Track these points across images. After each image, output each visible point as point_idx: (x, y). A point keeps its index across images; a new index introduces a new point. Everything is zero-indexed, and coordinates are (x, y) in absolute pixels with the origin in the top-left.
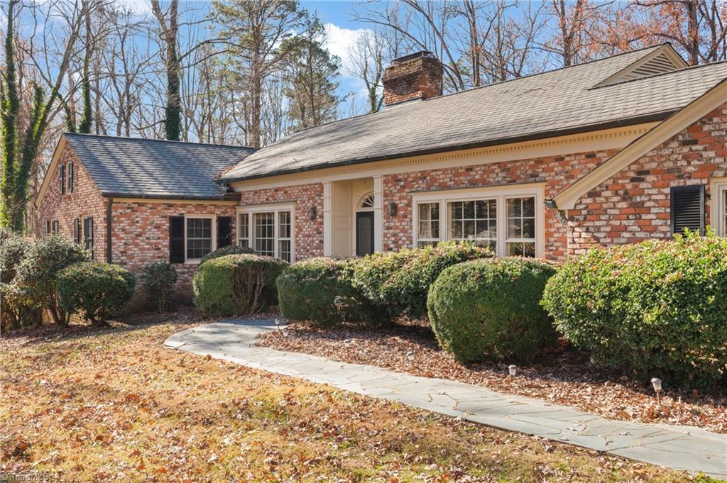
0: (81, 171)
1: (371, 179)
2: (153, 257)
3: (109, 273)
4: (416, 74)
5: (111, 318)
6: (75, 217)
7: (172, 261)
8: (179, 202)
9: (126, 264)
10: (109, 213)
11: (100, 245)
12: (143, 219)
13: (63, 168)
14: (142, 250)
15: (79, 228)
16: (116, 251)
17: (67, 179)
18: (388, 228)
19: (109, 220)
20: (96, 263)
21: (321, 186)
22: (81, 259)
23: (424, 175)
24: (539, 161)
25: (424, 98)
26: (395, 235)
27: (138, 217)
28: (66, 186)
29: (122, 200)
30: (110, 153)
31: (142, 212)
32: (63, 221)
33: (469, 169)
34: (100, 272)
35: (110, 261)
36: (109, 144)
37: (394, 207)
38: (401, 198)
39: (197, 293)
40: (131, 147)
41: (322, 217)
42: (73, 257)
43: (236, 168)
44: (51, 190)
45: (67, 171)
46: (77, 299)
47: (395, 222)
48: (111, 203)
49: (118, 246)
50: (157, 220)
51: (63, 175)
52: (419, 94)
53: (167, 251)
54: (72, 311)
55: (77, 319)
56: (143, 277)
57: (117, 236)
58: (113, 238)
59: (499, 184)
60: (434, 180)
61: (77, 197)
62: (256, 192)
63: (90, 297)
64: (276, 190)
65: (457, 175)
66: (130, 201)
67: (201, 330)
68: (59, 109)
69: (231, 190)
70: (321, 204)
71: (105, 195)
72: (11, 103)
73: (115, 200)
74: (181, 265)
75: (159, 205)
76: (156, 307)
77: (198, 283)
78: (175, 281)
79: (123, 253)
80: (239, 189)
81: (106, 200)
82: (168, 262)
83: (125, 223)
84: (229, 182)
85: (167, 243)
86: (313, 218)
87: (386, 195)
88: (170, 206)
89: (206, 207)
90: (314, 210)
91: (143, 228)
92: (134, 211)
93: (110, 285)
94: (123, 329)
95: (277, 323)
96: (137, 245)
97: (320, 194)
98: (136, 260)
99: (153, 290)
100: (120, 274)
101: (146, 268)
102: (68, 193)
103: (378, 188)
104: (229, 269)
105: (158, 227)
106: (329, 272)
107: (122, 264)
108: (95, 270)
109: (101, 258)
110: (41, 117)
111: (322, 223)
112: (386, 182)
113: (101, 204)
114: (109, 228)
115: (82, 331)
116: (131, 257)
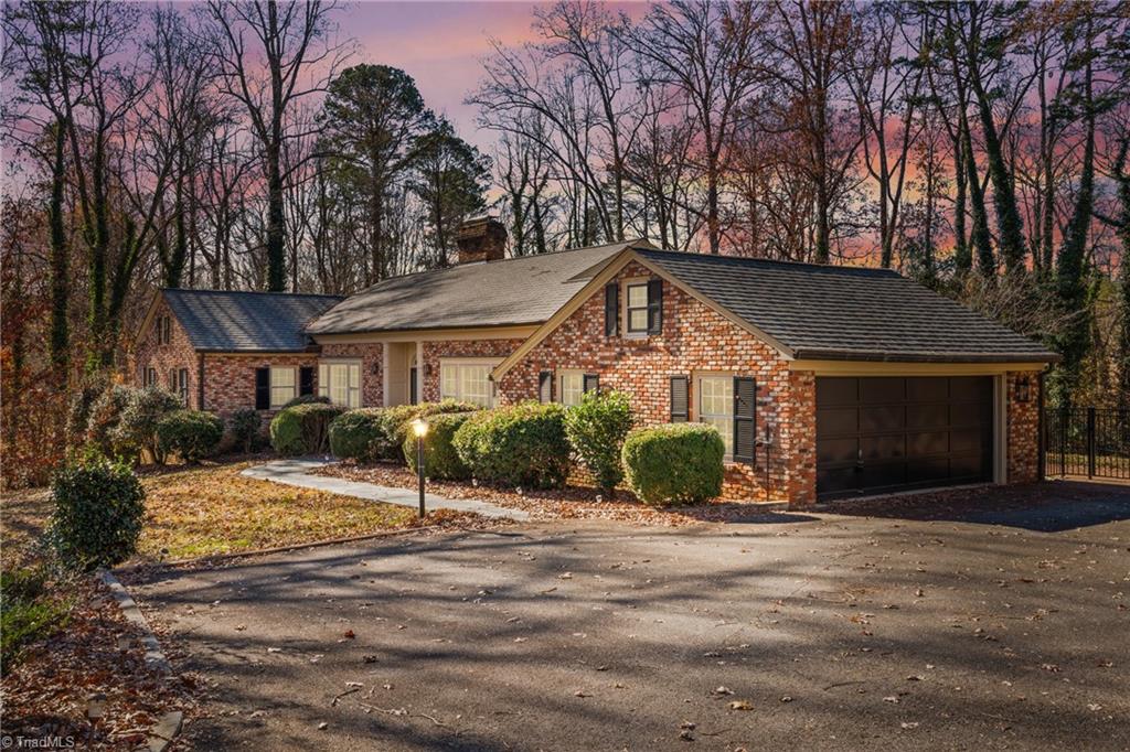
0: (176, 325)
1: (414, 344)
2: (241, 405)
3: (200, 419)
4: (482, 237)
5: (203, 458)
6: (171, 367)
7: (258, 408)
8: (264, 355)
9: (217, 410)
10: (201, 366)
11: (193, 396)
12: (232, 371)
13: (160, 320)
14: (231, 398)
15: (175, 377)
16: (207, 400)
17: (163, 330)
18: (426, 384)
19: (201, 372)
20: (190, 410)
21: (382, 345)
22: (176, 407)
23: (447, 344)
24: (511, 341)
25: (488, 260)
26: (430, 390)
27: (228, 369)
28: (163, 337)
29: (213, 355)
30: (205, 307)
31: (231, 364)
32: (159, 370)
33: (474, 342)
34: (193, 418)
35: (202, 407)
36: (204, 298)
37: (430, 367)
38: (434, 361)
39: (273, 437)
40: (224, 300)
41: (382, 372)
42: (170, 406)
43: (322, 318)
44: (148, 338)
45: (163, 323)
46: (173, 442)
47: (430, 380)
48: (203, 357)
49: (210, 394)
50: (245, 371)
51: (159, 326)
52: (484, 255)
53: (253, 398)
54: (168, 451)
55: (172, 460)
56: (232, 422)
57: (209, 387)
58: (205, 388)
59: (490, 356)
60: (454, 348)
61: (173, 348)
62: (333, 346)
63: (185, 439)
64: (349, 346)
65: (467, 346)
66: (221, 355)
67: (274, 465)
68: (151, 244)
69: (314, 343)
70: (382, 361)
71: (197, 351)
72: (100, 236)
73: (207, 355)
74: (266, 411)
75: (246, 358)
76: (243, 448)
77: (274, 428)
78: (259, 425)
79: (214, 401)
80: (321, 342)
81: (199, 354)
82: (254, 409)
83: (216, 375)
84: (311, 336)
85: (253, 391)
86: (375, 373)
87: (424, 357)
88: (256, 358)
89: (289, 359)
90: (376, 365)
91: (232, 378)
92: (224, 363)
93: (201, 429)
94: (212, 466)
95: (327, 458)
96: (226, 394)
97: (381, 352)
98: (226, 406)
99: (241, 434)
100: (210, 420)
101: (235, 414)
102: (164, 345)
103: (420, 351)
104: (299, 417)
105: (245, 377)
106: (366, 421)
107: (213, 411)
108: (189, 416)
109: (195, 406)
110: (132, 252)
111: (382, 377)
112: (425, 347)
113: (195, 357)
114: (202, 379)
115: (176, 469)
116: (221, 405)
